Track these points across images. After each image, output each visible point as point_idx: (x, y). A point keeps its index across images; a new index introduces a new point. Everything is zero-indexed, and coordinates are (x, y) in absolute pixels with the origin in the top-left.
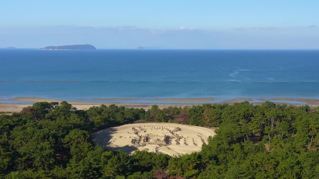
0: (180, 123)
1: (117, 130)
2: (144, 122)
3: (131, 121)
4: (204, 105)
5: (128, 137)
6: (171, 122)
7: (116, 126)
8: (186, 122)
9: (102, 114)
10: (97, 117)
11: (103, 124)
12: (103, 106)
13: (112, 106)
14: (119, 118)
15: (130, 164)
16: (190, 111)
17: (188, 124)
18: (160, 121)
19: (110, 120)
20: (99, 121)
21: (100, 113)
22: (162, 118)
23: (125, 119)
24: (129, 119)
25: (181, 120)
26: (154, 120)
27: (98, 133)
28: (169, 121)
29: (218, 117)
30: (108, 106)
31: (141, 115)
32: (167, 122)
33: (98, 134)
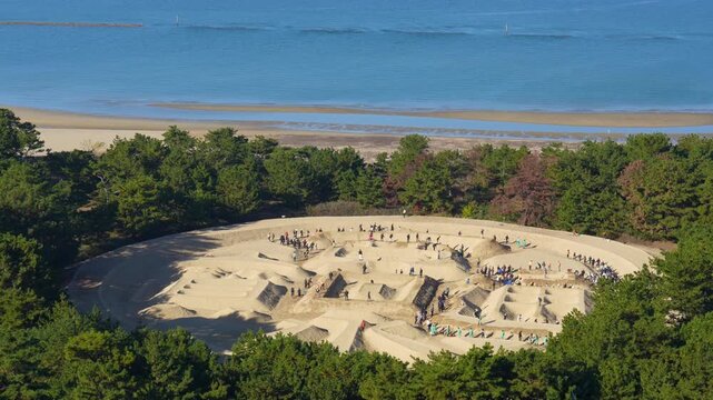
0: (513, 218)
1: (214, 246)
2: (350, 213)
3: (292, 206)
4: (634, 141)
5: (253, 276)
6: (474, 215)
7: (215, 225)
8: (542, 218)
9: (164, 169)
10: (131, 184)
11: (154, 214)
12: (177, 135)
13: (217, 136)
14: (234, 190)
15: (190, 388)
16: (563, 166)
17: (550, 226)
18: (424, 208)
19: (191, 200)
20: (139, 199)
21: (151, 165)
22: (435, 194)
23: (264, 195)
24: (285, 196)
25: (518, 204)
26: (400, 204)
27: (126, 253)
28: (466, 210)
29: (685, 197)
30: (199, 133)
31: (340, 181)
32: (456, 212)
33: (122, 259)
